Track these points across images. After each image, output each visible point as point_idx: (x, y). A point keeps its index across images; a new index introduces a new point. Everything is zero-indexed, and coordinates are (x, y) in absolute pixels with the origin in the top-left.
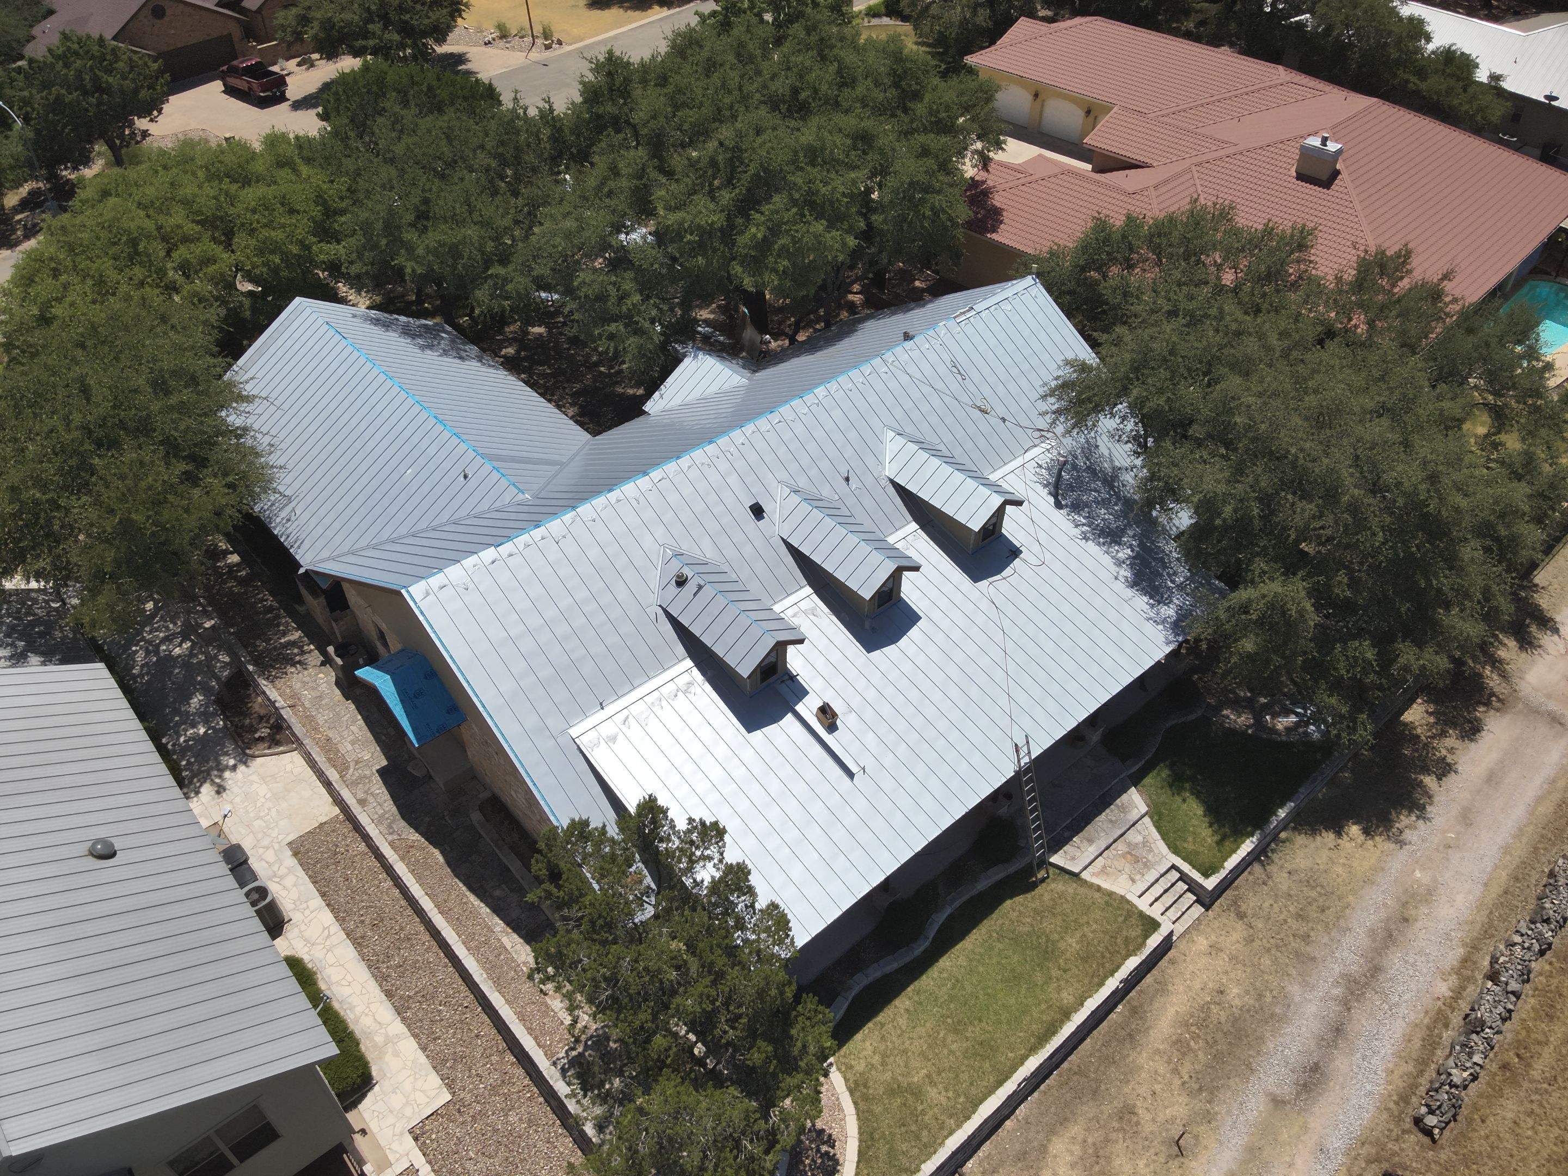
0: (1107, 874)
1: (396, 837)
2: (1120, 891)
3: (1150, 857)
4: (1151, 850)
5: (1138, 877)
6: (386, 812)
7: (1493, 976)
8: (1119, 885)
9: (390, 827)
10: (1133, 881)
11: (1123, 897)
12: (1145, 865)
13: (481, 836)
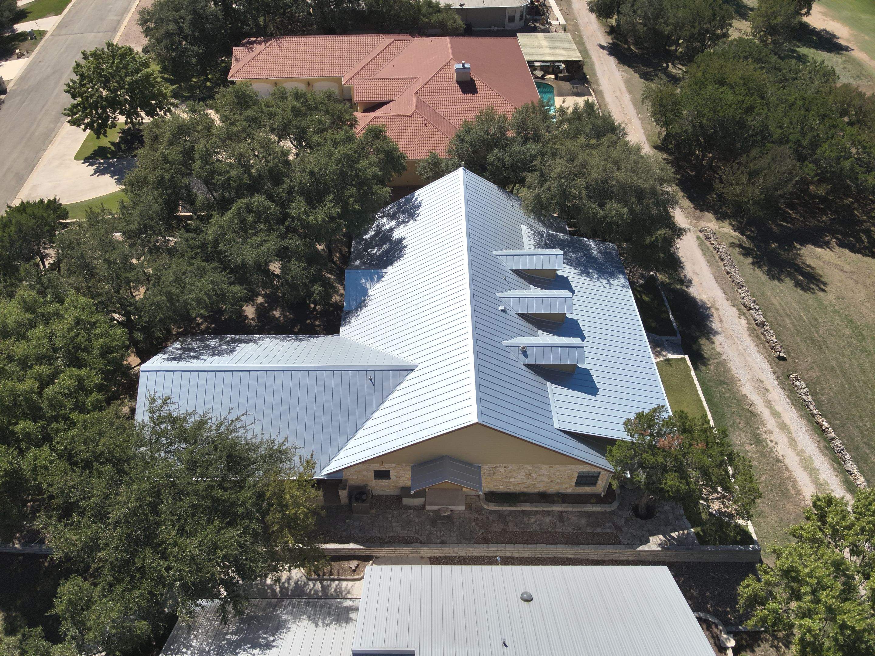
1: (473, 540)
6: (456, 537)
7: (750, 309)
9: (466, 539)
13: (499, 511)
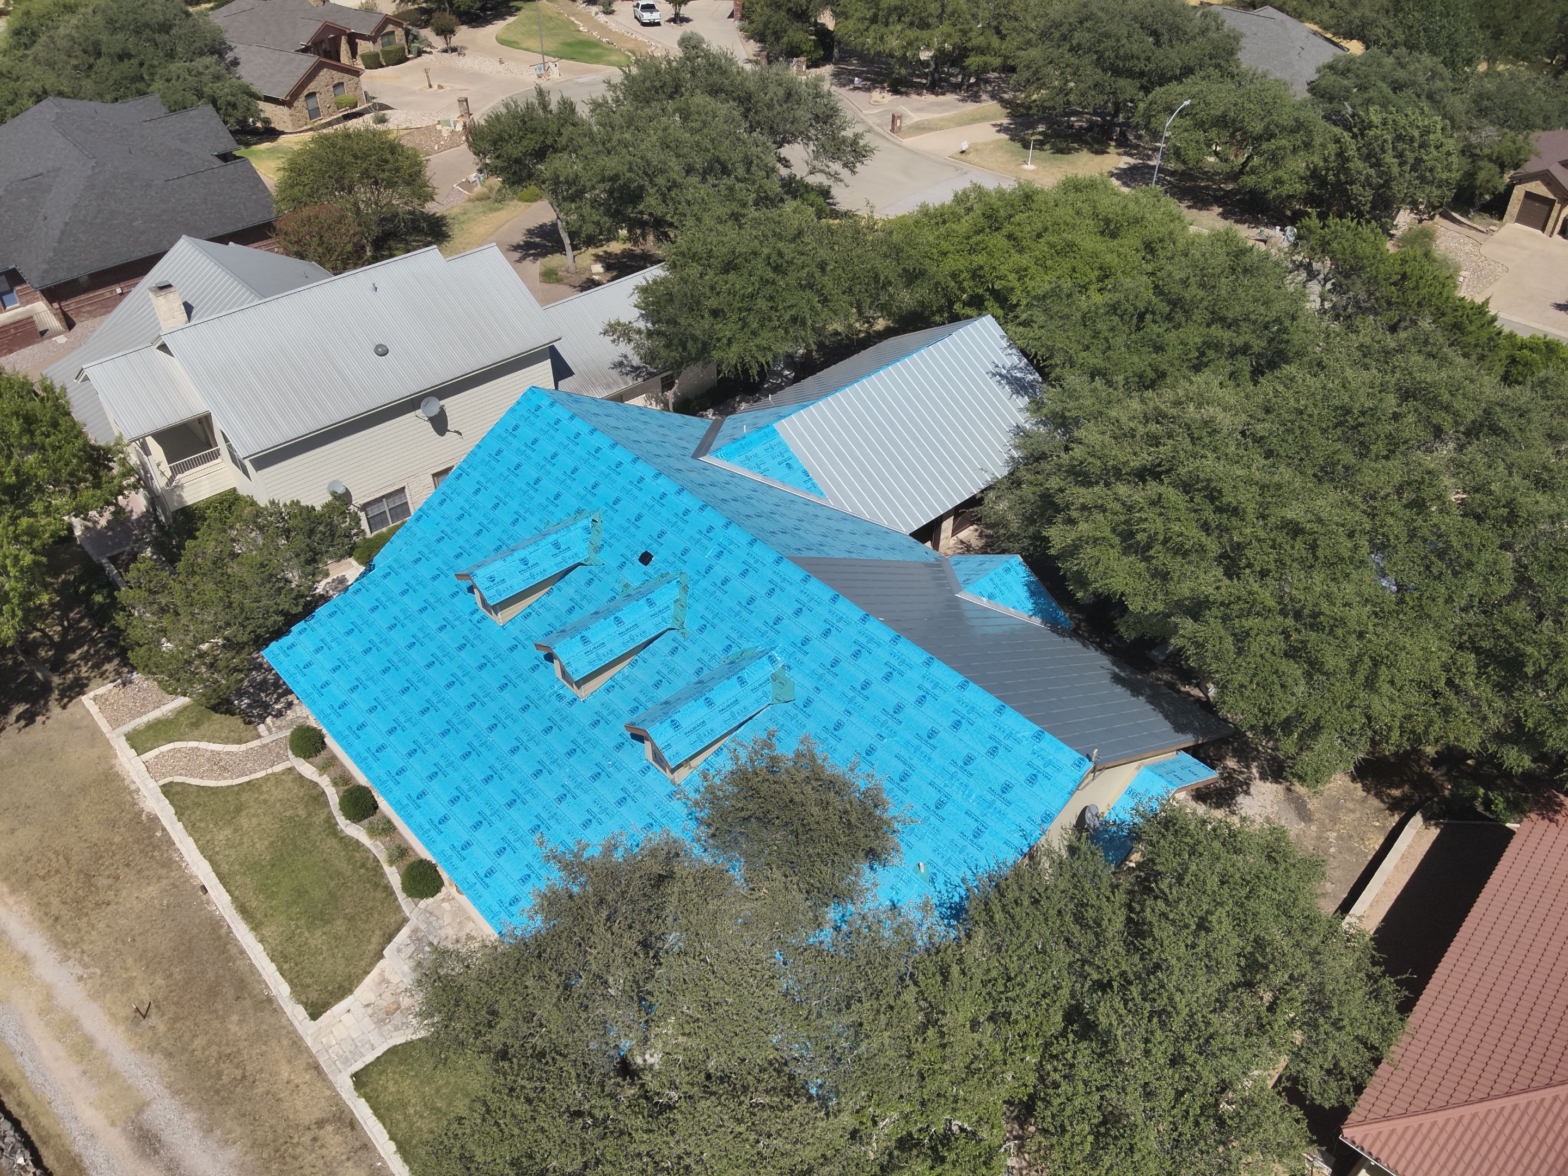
0: (380, 983)
2: (358, 992)
3: (389, 1027)
4: (397, 1029)
5: (370, 1010)
8: (365, 990)
10: (368, 1006)
11: (351, 991)
12: (383, 1020)
